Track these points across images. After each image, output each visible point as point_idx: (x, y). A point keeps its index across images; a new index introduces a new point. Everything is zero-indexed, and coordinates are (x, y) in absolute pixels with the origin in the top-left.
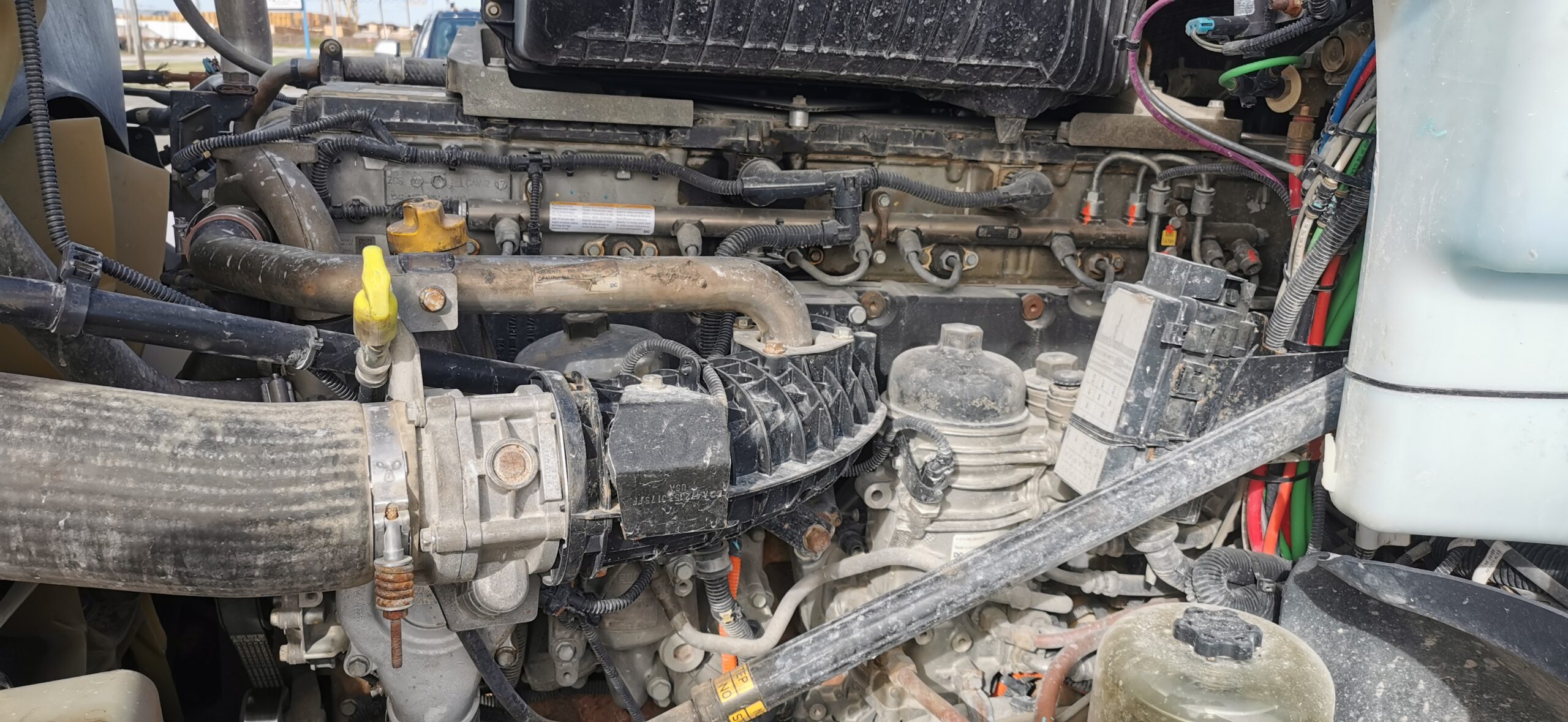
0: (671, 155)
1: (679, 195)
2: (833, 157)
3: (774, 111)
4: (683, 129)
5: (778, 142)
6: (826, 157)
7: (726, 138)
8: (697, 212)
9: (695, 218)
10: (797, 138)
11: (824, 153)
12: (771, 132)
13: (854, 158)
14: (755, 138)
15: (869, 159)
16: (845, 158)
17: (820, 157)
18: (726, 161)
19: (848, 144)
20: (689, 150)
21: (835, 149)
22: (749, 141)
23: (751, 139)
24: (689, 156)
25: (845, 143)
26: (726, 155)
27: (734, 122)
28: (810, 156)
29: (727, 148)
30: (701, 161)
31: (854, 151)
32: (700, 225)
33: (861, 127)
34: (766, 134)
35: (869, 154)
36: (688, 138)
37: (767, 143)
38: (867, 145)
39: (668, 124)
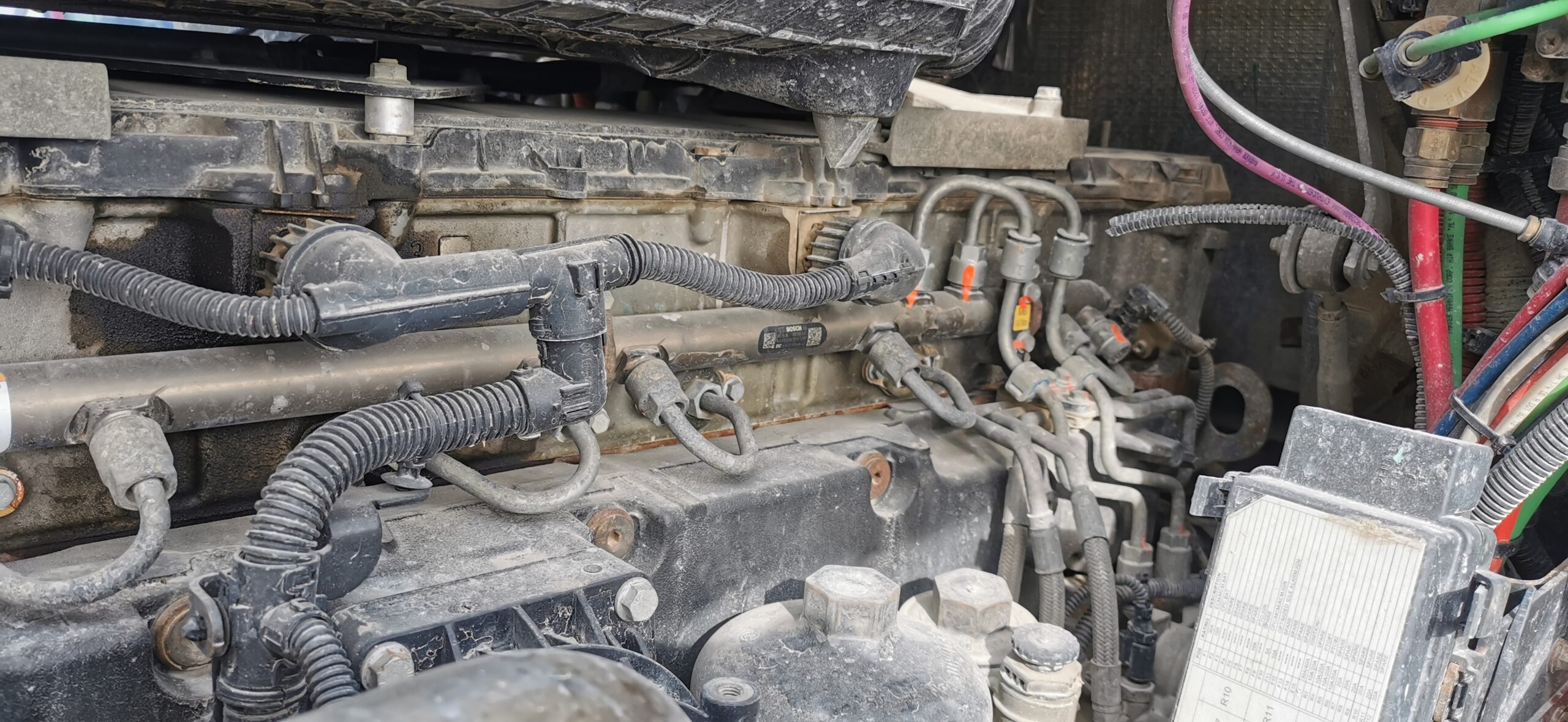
0: (41, 219)
1: (73, 322)
2: (472, 204)
3: (318, 96)
4: (78, 146)
5: (357, 176)
6: (458, 205)
7: (211, 168)
8: (145, 371)
9: (141, 390)
10: (397, 162)
11: (452, 195)
12: (336, 149)
13: (518, 205)
14: (299, 166)
15: (548, 206)
16: (497, 203)
17: (446, 205)
18: (223, 235)
19: (502, 172)
20: (98, 202)
21: (476, 185)
22: (286, 177)
23: (287, 170)
24: (99, 219)
25: (493, 170)
26: (221, 215)
27: (230, 125)
28: (424, 205)
29: (219, 197)
30: (135, 231)
31: (517, 189)
32: (158, 408)
33: (521, 136)
34: (325, 156)
35: (549, 195)
36: (94, 170)
37: (332, 180)
38: (543, 174)
39: (28, 133)
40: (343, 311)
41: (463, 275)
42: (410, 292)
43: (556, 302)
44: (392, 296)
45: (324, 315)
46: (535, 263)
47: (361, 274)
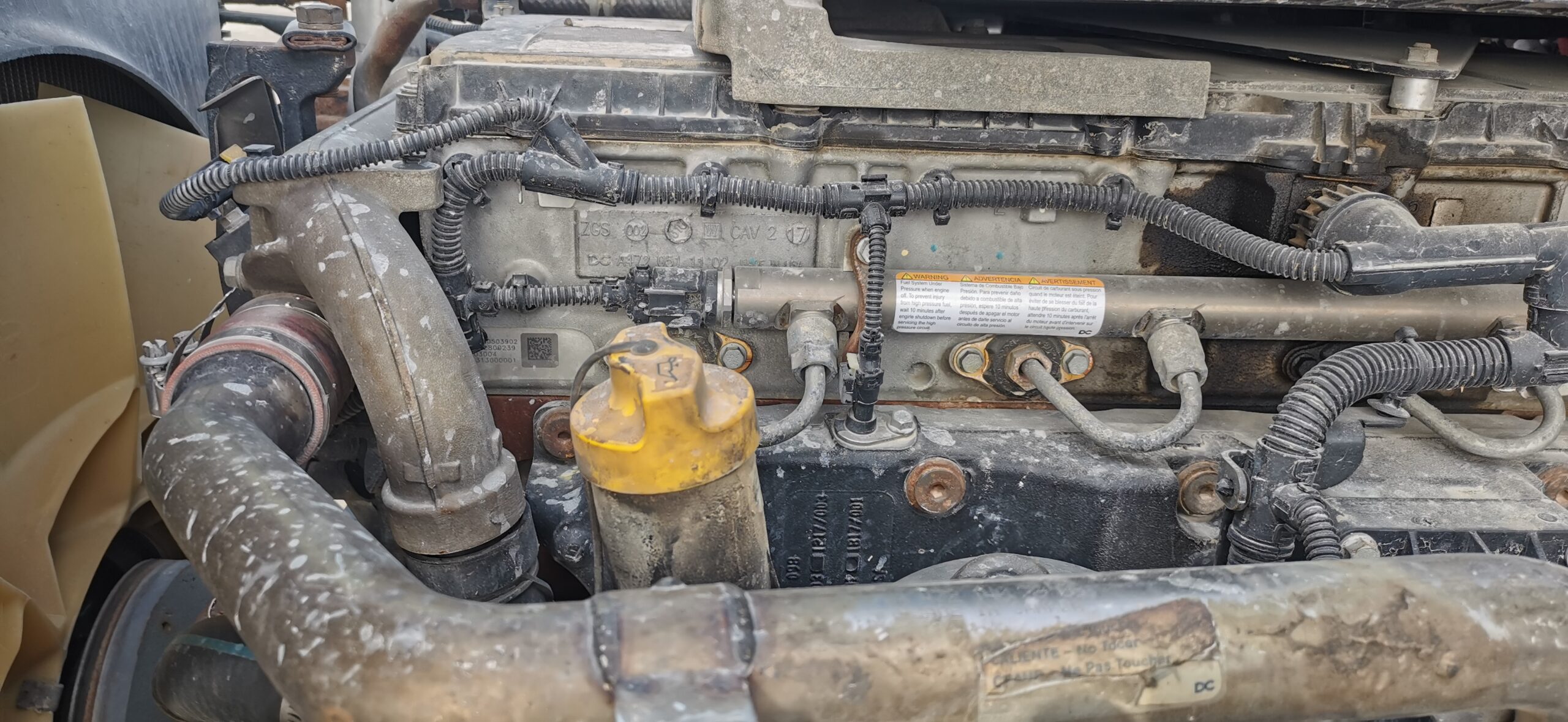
0: (1142, 173)
1: (1143, 248)
2: (1473, 171)
3: (1353, 73)
4: (1176, 123)
5: (1382, 148)
6: (1461, 172)
7: (1269, 140)
8: (1193, 290)
9: (1188, 304)
10: (1415, 135)
11: (1456, 163)
12: (1368, 125)
13: (1518, 173)
14: (1335, 140)
15: (1550, 175)
16: (1498, 172)
17: (1449, 172)
18: (1270, 193)
19: (1508, 142)
20: (1179, 162)
21: (1481, 154)
22: (1326, 149)
23: (1328, 143)
24: (1178, 174)
25: (1499, 140)
26: (1274, 179)
27: (1287, 105)
28: (1430, 171)
29: (1268, 163)
30: (1196, 183)
31: (1521, 159)
32: (1198, 321)
33: (1533, 108)
34: (1359, 130)
35: (1552, 165)
36: (1184, 139)
37: (1362, 152)
38: (1550, 145)
39: (1146, 114)
40: (1370, 267)
41: (1476, 245)
42: (1428, 255)
43: (1556, 274)
44: (1411, 258)
45: (1355, 268)
46: (1545, 238)
47: (1388, 237)
